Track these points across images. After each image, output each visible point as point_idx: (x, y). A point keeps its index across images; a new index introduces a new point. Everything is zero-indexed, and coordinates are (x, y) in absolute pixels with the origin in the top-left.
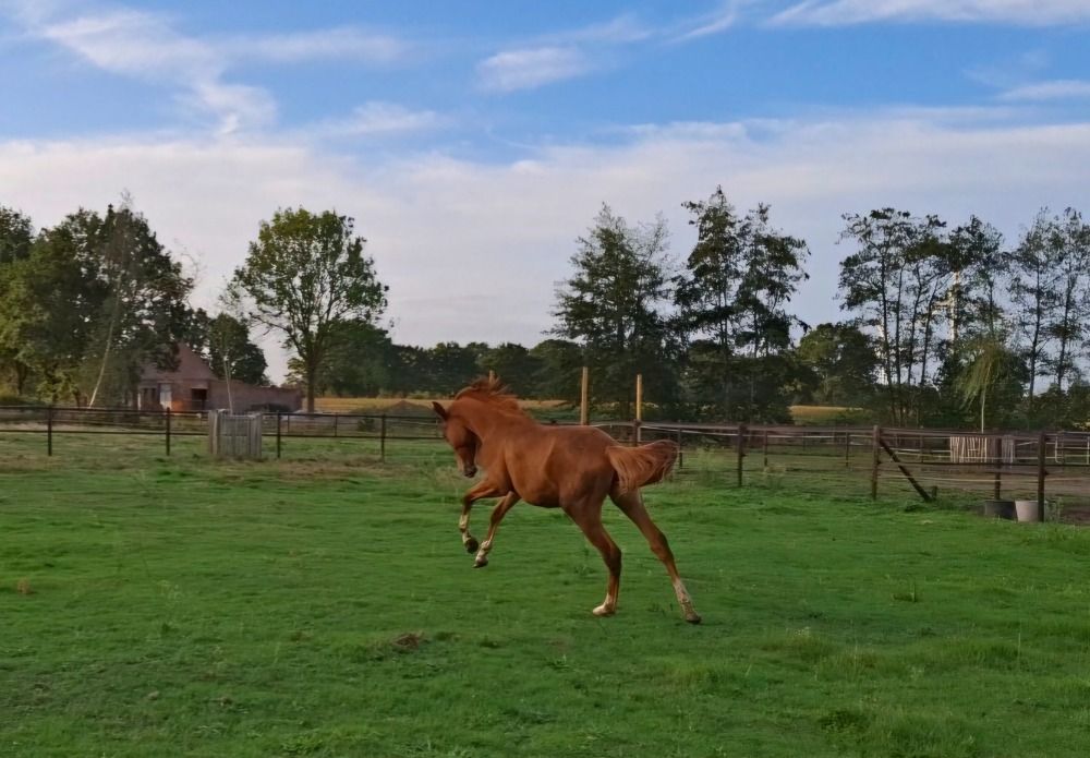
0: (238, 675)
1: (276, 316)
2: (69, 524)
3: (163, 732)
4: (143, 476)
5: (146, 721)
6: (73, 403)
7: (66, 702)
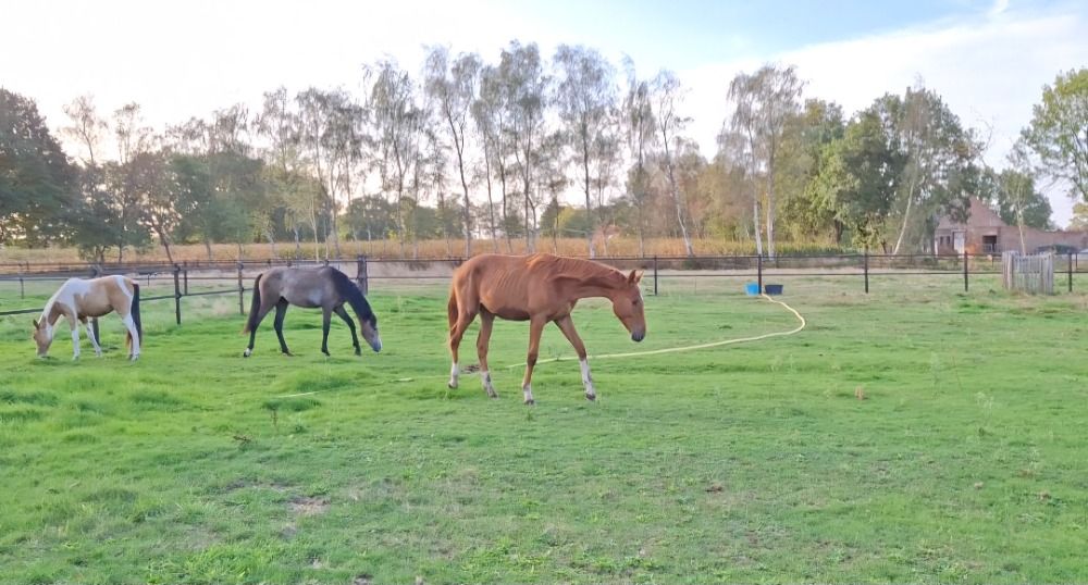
0: (1054, 475)
1: (1062, 168)
2: (888, 346)
3: (990, 515)
4: (948, 308)
5: (974, 505)
6: (881, 251)
7: (904, 484)
